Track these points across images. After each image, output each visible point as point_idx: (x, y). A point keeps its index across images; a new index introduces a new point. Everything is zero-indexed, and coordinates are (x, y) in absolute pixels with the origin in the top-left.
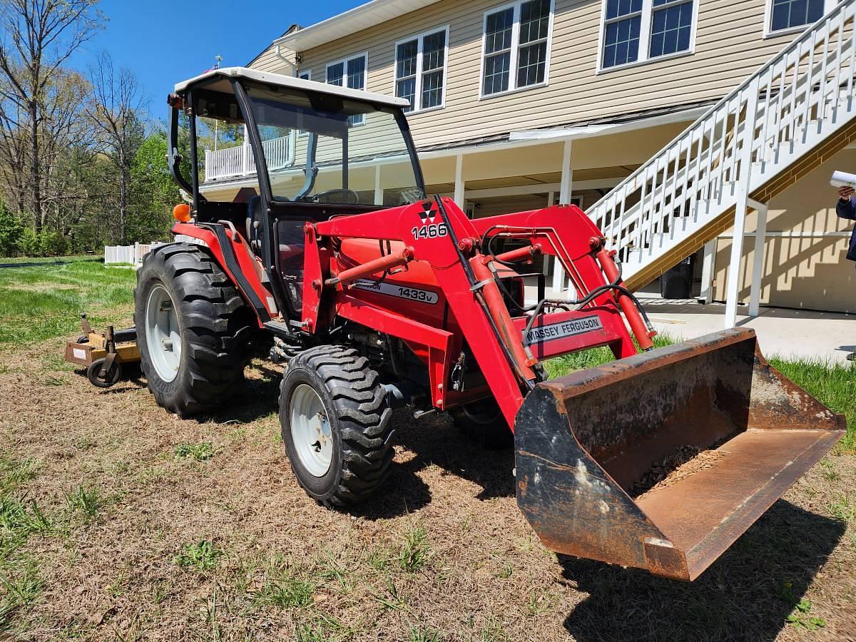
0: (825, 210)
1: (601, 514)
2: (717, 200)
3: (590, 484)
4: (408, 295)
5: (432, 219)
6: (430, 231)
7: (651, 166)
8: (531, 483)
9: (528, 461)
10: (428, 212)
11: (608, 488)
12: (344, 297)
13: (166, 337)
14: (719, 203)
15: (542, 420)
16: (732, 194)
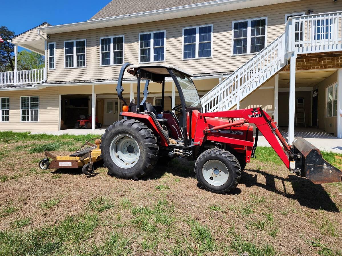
0: (250, 106)
1: (330, 173)
2: (231, 103)
3: (327, 168)
4: (232, 133)
5: (256, 113)
6: (256, 116)
7: (212, 92)
8: (310, 171)
9: (309, 166)
10: (255, 111)
11: (332, 168)
12: (210, 134)
13: (116, 153)
14: (232, 104)
15: (314, 157)
16: (235, 101)
